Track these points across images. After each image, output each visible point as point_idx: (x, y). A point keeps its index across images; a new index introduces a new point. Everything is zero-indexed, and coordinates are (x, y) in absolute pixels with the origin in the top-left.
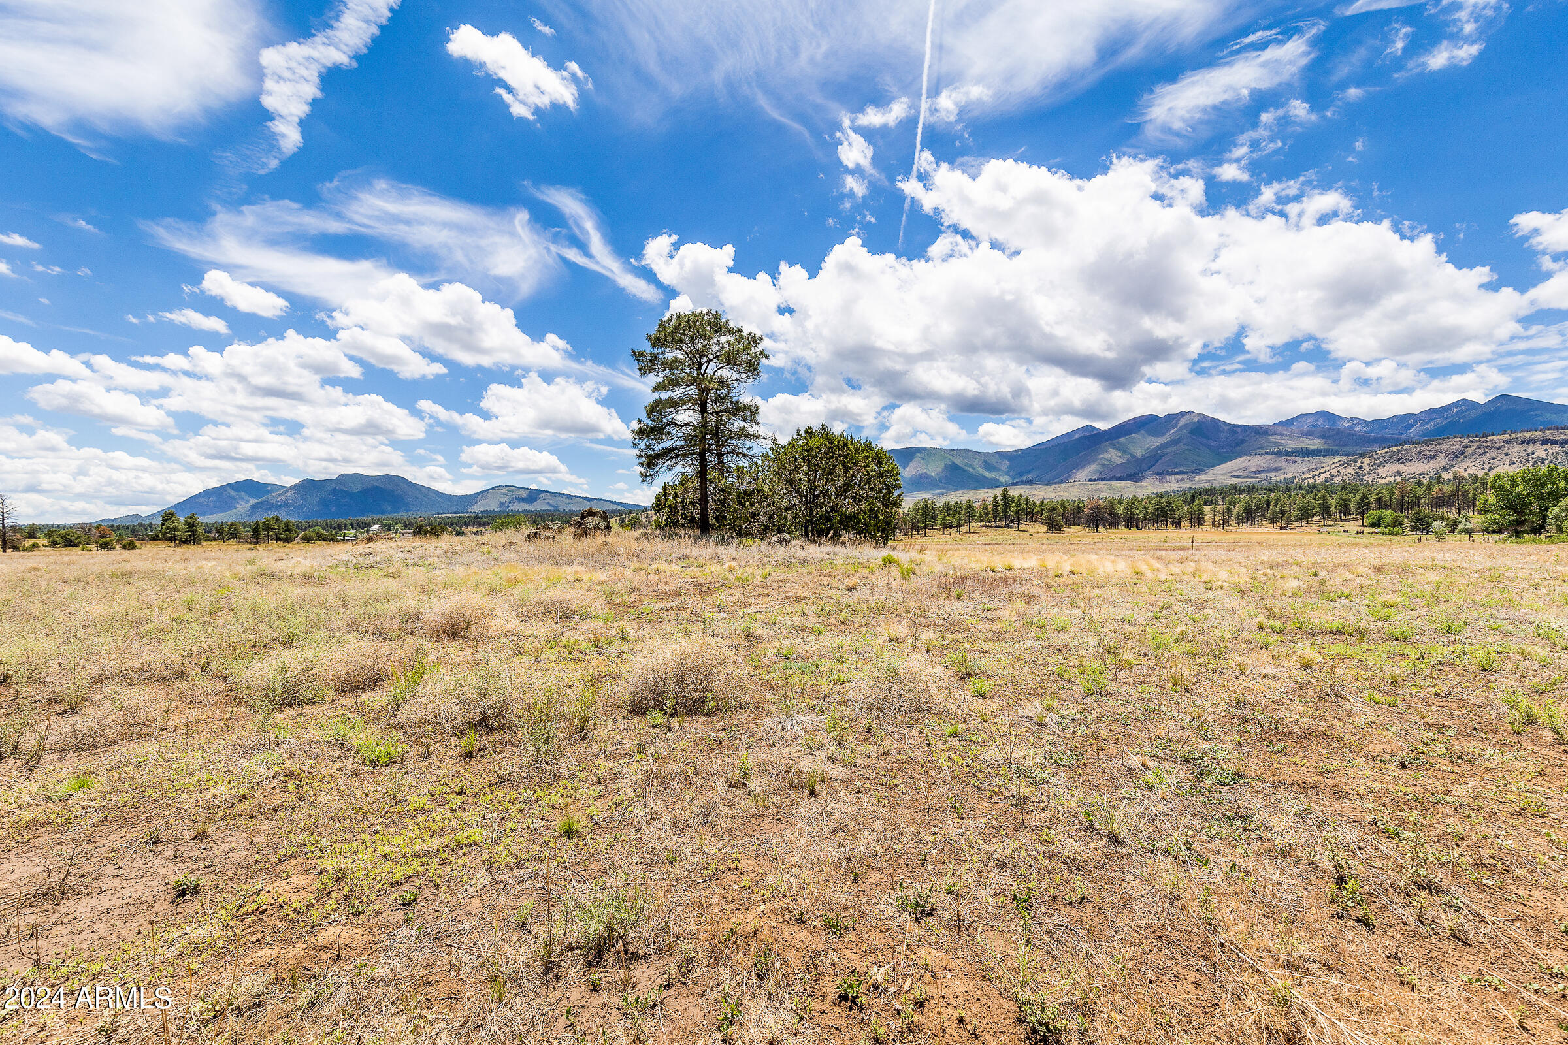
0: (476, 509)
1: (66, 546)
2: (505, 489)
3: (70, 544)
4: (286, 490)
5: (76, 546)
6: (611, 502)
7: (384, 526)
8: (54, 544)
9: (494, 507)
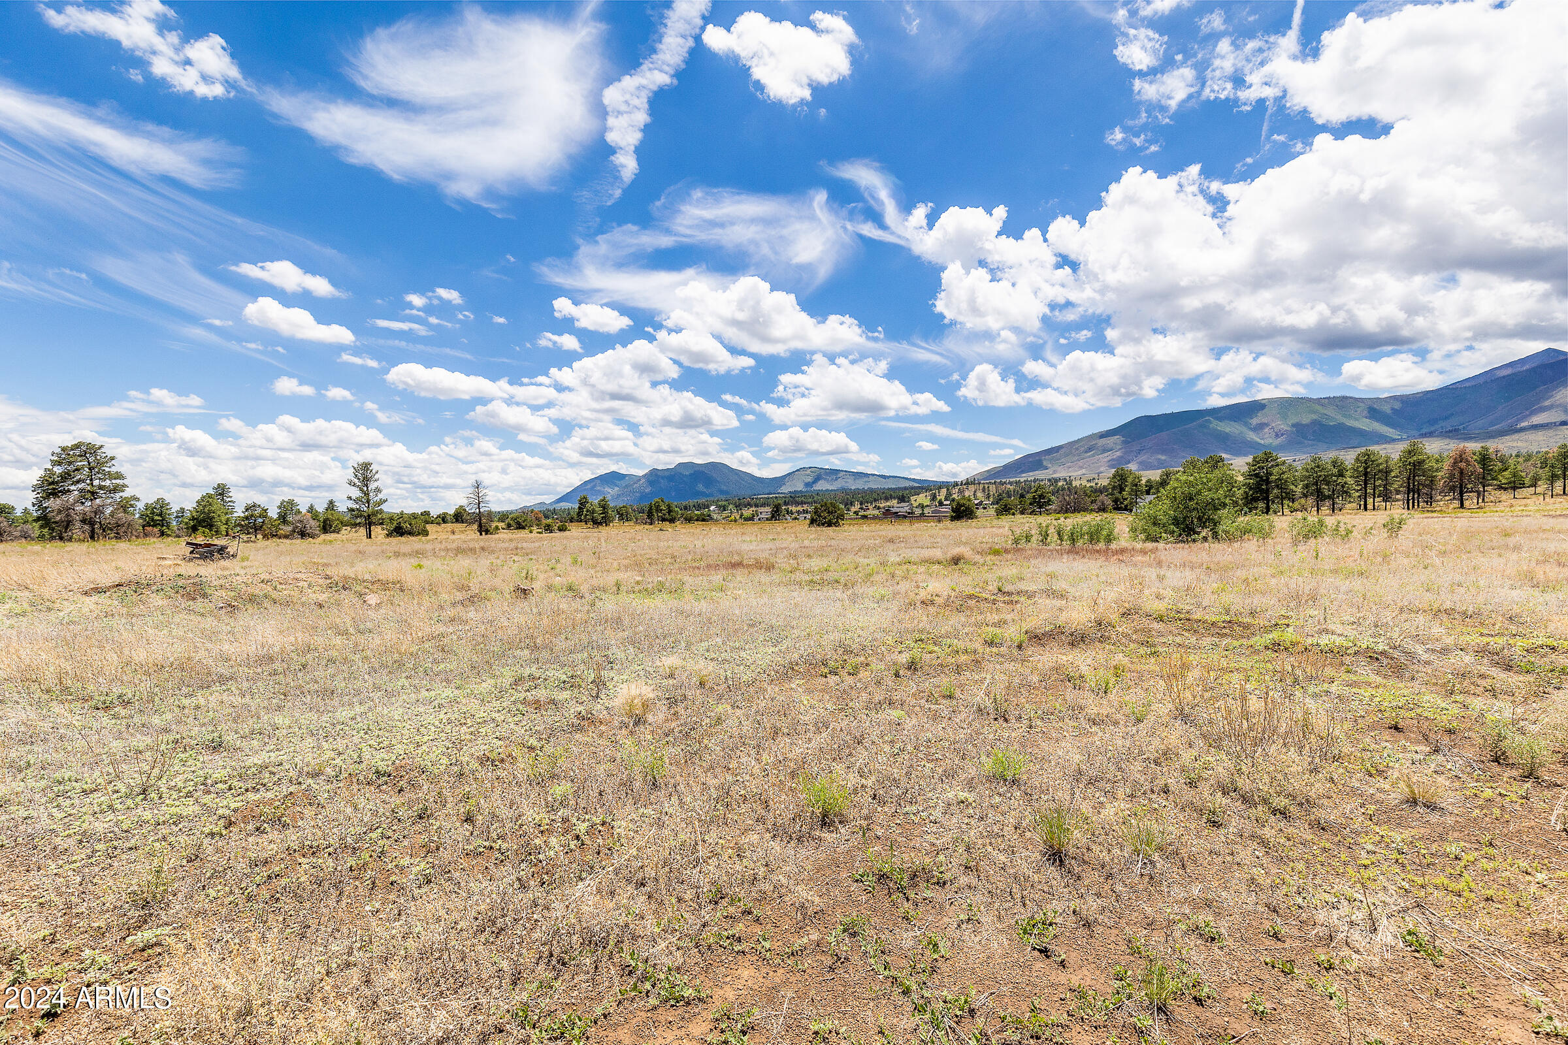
0: (786, 489)
1: (517, 528)
2: (808, 472)
3: (520, 527)
4: (639, 478)
5: (523, 528)
6: (907, 479)
7: (720, 507)
8: (509, 526)
9: (800, 487)
